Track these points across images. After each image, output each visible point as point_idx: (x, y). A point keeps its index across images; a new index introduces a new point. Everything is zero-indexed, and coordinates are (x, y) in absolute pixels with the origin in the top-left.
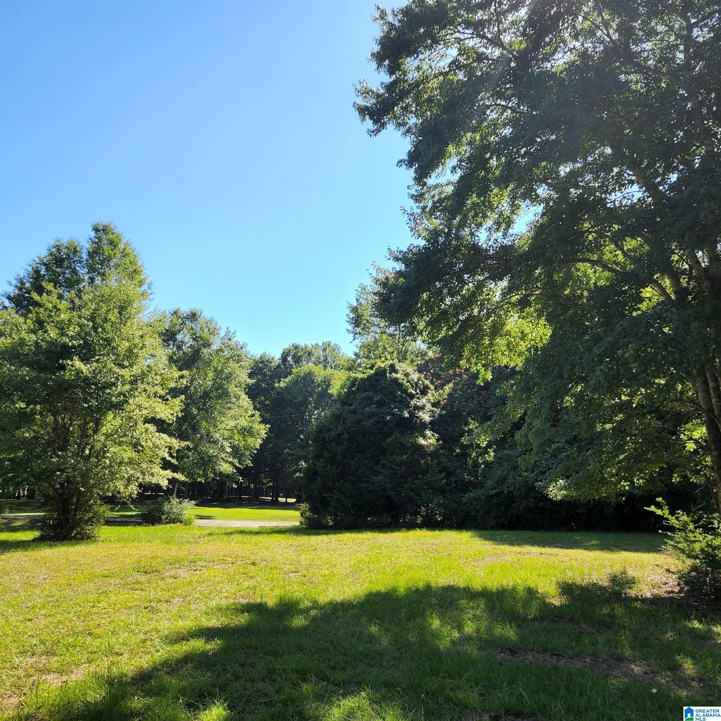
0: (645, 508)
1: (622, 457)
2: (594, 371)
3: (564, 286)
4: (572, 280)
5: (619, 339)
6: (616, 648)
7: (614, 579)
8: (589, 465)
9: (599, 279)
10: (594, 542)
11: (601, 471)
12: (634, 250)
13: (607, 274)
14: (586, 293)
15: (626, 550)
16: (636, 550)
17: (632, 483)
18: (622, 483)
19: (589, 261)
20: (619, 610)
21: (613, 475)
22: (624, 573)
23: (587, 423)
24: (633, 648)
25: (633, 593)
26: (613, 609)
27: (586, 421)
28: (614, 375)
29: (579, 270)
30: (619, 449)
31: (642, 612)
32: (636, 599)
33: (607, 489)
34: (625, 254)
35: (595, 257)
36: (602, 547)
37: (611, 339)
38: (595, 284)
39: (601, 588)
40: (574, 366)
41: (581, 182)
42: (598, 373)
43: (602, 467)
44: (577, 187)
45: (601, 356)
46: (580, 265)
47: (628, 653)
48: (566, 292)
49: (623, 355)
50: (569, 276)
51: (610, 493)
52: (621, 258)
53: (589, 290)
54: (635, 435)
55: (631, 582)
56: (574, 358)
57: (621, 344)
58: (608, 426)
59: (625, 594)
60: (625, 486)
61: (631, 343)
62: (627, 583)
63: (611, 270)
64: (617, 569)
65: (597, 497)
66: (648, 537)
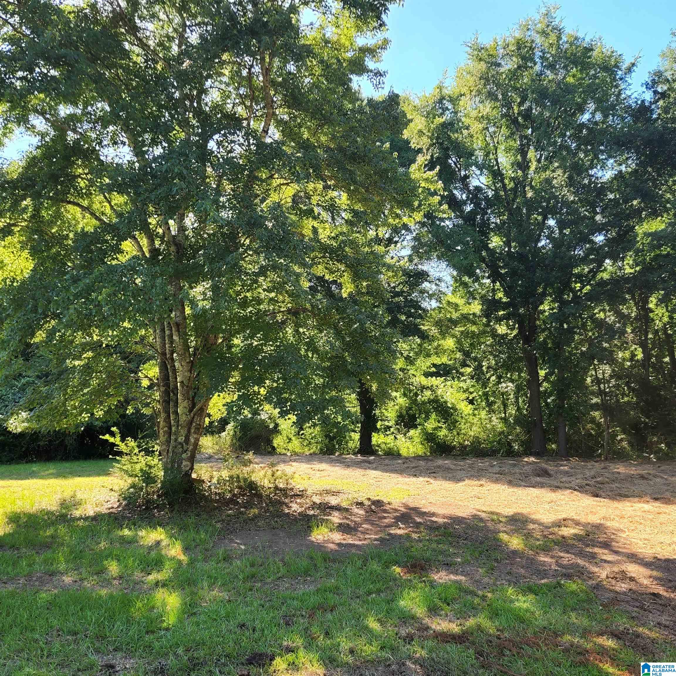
0: (101, 437)
1: (85, 391)
2: (68, 309)
3: (51, 223)
4: (61, 220)
5: (95, 282)
6: (52, 564)
7: (63, 504)
8: (54, 399)
9: (87, 224)
10: (51, 471)
11: (64, 404)
12: (120, 206)
13: (95, 222)
14: (71, 235)
15: (79, 476)
16: (89, 475)
17: (92, 414)
18: (83, 415)
19: (78, 205)
20: (62, 530)
21: (75, 408)
22: (74, 496)
23: (57, 358)
24: (67, 562)
25: (77, 513)
26: (56, 531)
27: (56, 356)
28: (86, 315)
29: (69, 212)
30: (85, 384)
31: (82, 529)
32: (80, 518)
33: (69, 421)
34: (112, 207)
35: (85, 203)
36: (58, 475)
37: (88, 281)
38: (83, 229)
39: (49, 513)
40: (50, 302)
41: (80, 128)
42: (71, 311)
43: (66, 400)
44: (75, 131)
45: (77, 296)
46: (70, 207)
47: (62, 567)
48: (53, 231)
49: (96, 298)
50: (58, 216)
51: (70, 424)
52: (108, 211)
53: (76, 233)
54: (100, 372)
55: (77, 504)
56: (50, 294)
57: (96, 288)
58: (77, 363)
59: (71, 515)
60: (85, 418)
61: (105, 287)
62: (74, 505)
63: (97, 218)
64: (67, 494)
65: (57, 429)
66: (102, 463)
